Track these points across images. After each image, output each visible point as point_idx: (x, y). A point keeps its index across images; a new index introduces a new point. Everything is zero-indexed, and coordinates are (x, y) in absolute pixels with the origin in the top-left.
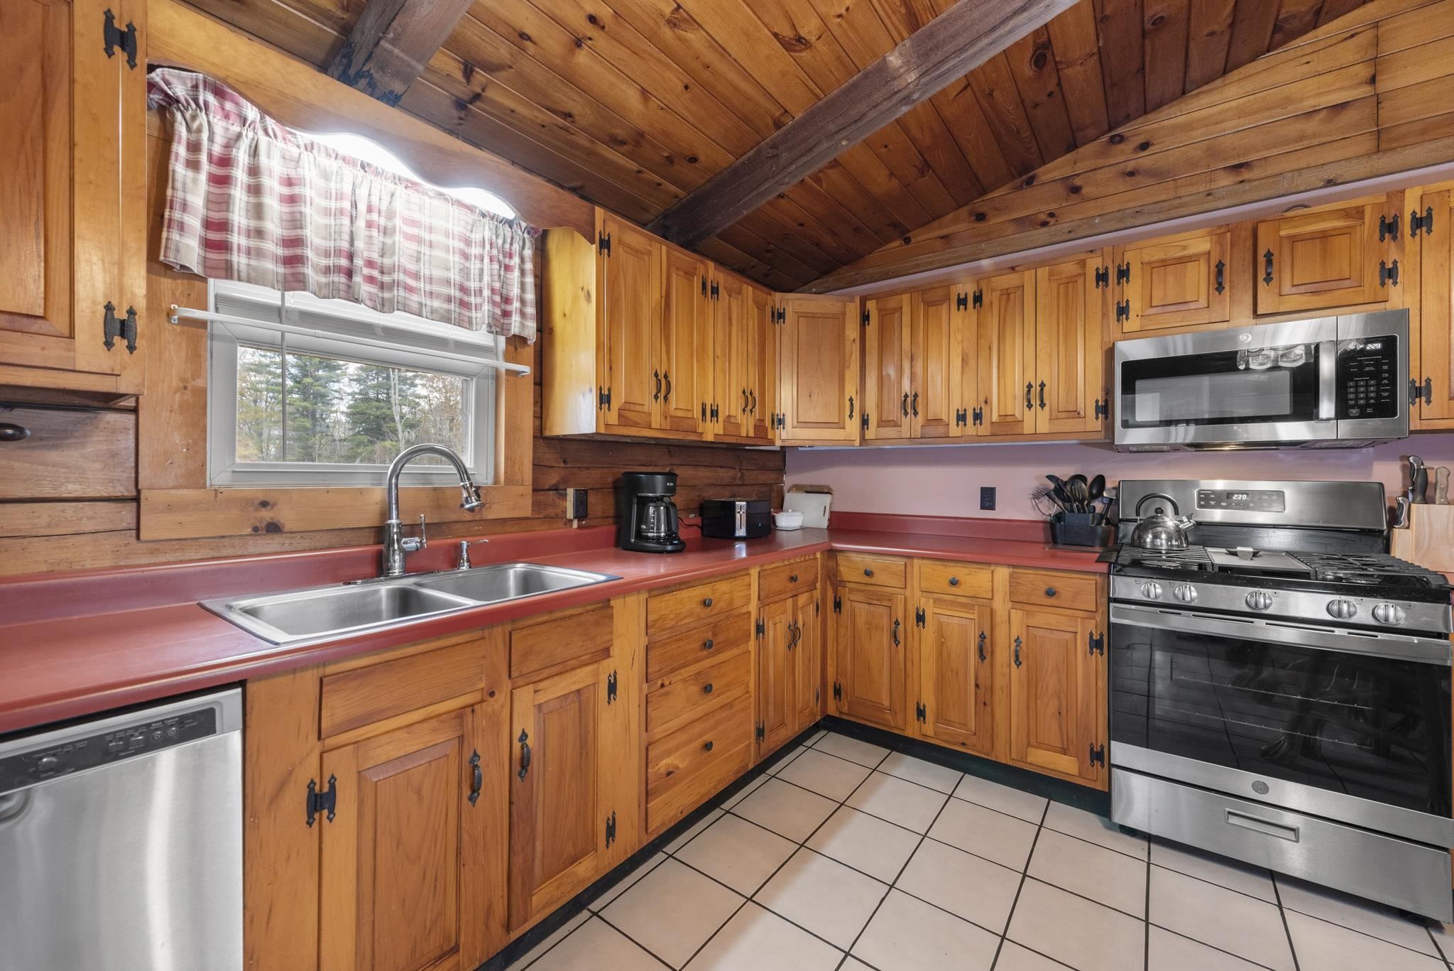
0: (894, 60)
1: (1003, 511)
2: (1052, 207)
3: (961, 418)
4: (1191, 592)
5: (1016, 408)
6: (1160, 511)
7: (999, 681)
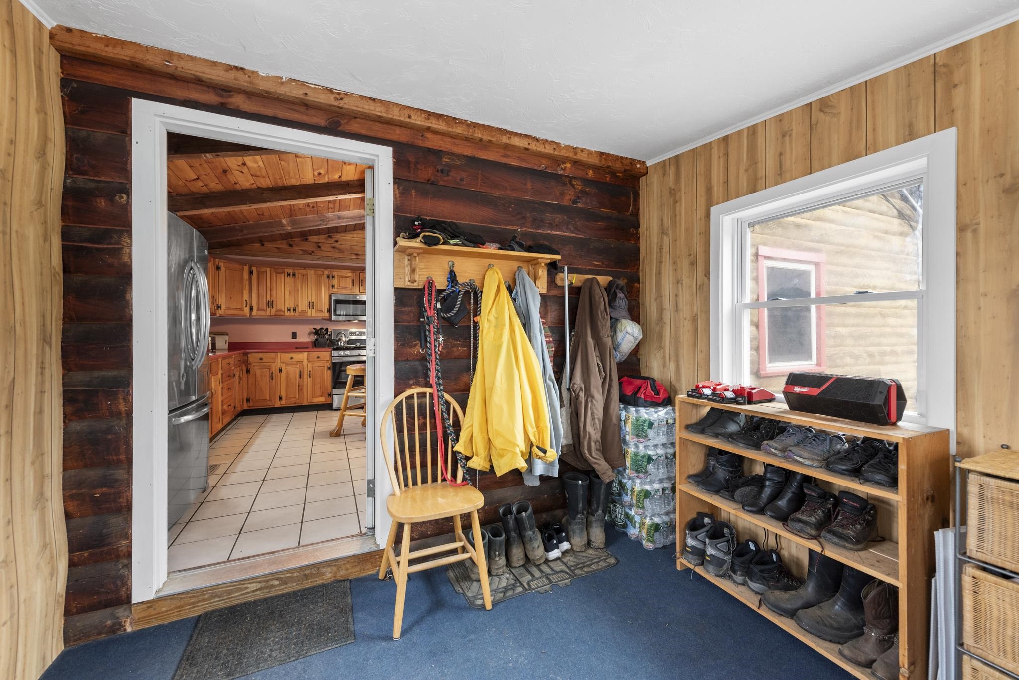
0: (284, 221)
1: (299, 339)
2: (313, 249)
3: (289, 310)
4: (348, 352)
5: (306, 308)
6: (342, 336)
7: (305, 383)
